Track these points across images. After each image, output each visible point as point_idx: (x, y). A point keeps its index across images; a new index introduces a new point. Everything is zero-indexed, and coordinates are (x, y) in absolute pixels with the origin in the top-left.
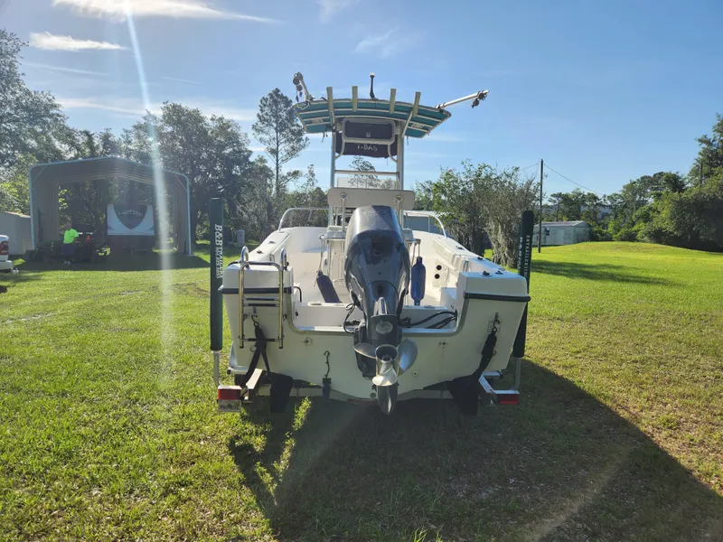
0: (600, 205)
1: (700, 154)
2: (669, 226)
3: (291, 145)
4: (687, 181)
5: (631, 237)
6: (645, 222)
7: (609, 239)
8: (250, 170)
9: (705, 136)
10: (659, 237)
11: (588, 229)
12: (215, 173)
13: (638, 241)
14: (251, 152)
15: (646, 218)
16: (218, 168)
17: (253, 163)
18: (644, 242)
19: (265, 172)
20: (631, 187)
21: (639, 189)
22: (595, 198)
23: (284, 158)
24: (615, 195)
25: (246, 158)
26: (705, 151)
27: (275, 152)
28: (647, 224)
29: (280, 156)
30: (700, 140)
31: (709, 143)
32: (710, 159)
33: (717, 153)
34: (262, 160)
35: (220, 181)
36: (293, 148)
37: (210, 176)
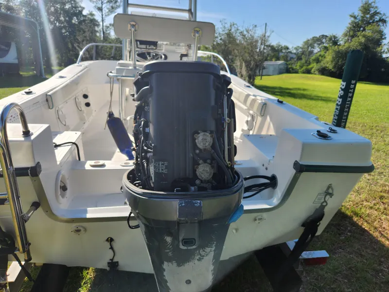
0: (290, 52)
1: (350, 24)
2: (330, 66)
3: (111, 5)
4: (340, 40)
5: (308, 72)
6: (317, 63)
7: (297, 72)
8: (84, 21)
9: (353, 13)
10: (324, 72)
11: (286, 66)
12: (60, 22)
13: (312, 74)
14: (84, 8)
15: (318, 61)
16: (62, 18)
17: (85, 16)
18: (315, 74)
19: (94, 22)
20: (306, 43)
21: (311, 44)
22: (288, 48)
23: (107, 14)
24: (298, 47)
25: (81, 12)
26: (353, 22)
27: (100, 9)
28: (318, 64)
29: (104, 12)
30: (351, 16)
31: (355, 18)
32: (354, 27)
33: (358, 24)
34: (92, 14)
35: (64, 27)
36: (112, 8)
37: (57, 24)
